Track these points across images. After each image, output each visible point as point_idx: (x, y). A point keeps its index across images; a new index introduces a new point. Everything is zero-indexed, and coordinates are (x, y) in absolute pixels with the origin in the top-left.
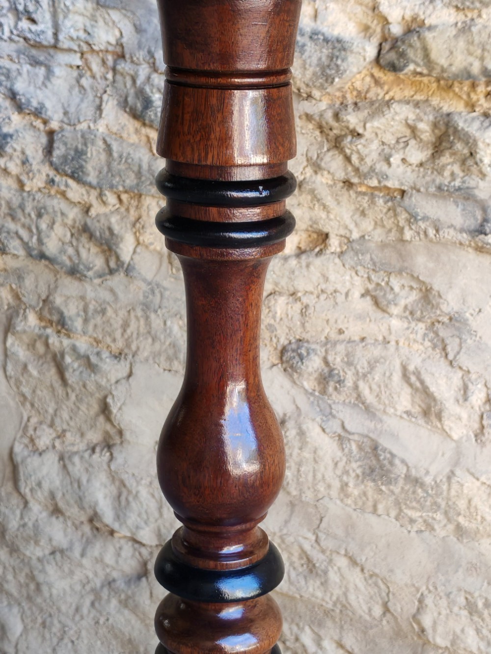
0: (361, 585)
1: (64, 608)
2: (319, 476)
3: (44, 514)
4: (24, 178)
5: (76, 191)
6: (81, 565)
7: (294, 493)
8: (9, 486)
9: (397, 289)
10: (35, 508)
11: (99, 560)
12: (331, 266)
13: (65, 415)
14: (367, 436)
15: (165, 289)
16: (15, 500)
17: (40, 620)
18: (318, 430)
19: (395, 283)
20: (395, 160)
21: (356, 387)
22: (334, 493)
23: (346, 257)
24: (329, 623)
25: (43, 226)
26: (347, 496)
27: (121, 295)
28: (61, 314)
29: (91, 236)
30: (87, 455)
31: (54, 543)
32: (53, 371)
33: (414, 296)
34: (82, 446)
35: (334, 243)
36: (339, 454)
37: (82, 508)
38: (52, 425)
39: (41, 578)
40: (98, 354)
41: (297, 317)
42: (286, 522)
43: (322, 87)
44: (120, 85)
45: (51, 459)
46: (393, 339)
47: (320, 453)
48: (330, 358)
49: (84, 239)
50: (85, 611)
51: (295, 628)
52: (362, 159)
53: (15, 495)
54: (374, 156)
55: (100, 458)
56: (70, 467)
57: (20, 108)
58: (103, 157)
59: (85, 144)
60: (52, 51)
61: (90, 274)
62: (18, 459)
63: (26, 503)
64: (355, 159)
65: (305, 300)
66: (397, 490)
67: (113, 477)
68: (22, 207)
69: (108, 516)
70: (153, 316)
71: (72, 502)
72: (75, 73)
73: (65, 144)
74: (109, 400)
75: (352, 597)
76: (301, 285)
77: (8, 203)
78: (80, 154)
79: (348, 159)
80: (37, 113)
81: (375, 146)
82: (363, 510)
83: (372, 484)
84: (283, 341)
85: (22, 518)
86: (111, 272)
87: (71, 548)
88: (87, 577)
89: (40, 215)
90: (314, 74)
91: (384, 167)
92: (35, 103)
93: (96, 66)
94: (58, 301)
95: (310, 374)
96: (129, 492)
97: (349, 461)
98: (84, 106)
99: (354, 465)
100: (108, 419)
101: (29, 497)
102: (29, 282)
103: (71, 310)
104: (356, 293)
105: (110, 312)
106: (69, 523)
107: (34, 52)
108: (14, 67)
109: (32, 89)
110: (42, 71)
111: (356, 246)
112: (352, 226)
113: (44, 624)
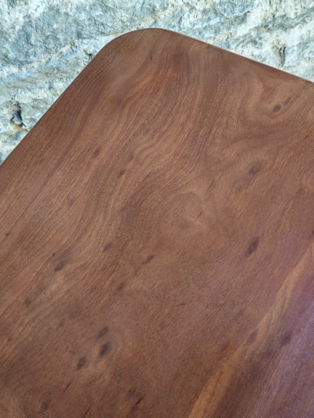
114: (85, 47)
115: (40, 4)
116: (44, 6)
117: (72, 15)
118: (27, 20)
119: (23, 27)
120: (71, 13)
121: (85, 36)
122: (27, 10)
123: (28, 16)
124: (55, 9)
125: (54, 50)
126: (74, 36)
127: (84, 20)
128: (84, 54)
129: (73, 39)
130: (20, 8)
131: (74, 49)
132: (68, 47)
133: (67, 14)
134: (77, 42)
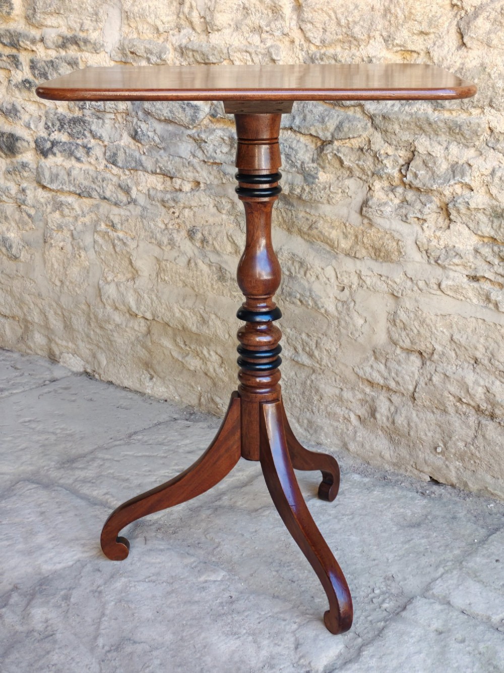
0: (220, 325)
1: (121, 351)
2: (204, 282)
3: (112, 310)
4: (97, 166)
5: (115, 170)
6: (126, 331)
7: (197, 291)
8: (99, 299)
9: (224, 203)
10: (108, 307)
11: (133, 328)
12: (202, 195)
13: (117, 266)
14: (217, 264)
15: (148, 209)
16: (101, 305)
17: (113, 358)
18: (201, 262)
19: (224, 201)
20: (218, 151)
21: (213, 244)
22: (209, 289)
23: (207, 191)
24: (212, 344)
25: (104, 185)
26: (214, 289)
27: (133, 213)
28: (112, 222)
29: (122, 188)
30: (125, 283)
31: (116, 322)
32: (112, 247)
33: (229, 206)
34: (124, 279)
35: (202, 185)
36: (210, 272)
37: (124, 305)
38: (113, 272)
39: (112, 338)
40: (127, 238)
41: (192, 217)
42: (194, 303)
43: (192, 125)
44: (128, 126)
45: (113, 286)
46: (223, 223)
47: (203, 272)
48: (204, 233)
49: (119, 189)
50: (129, 351)
51: (201, 348)
52: (207, 152)
53: (101, 303)
54: (211, 150)
55: (130, 284)
56: (120, 289)
57: (94, 137)
58: (123, 155)
59: (117, 150)
60: (104, 113)
61: (122, 204)
62: (101, 286)
63: (104, 305)
64: (205, 151)
65: (194, 210)
66: (228, 284)
67: (135, 291)
68: (97, 178)
69: (134, 309)
70: (144, 221)
71: (121, 304)
72: (113, 122)
73: (110, 151)
74: (131, 258)
75: (218, 331)
76: (193, 204)
77: (92, 177)
78: (115, 154)
79: (203, 151)
80: (100, 138)
81: (211, 146)
82: (219, 295)
83: (220, 283)
84: (188, 227)
85: (103, 312)
86: (129, 203)
87: (121, 324)
88: (129, 337)
89: (103, 181)
90: (189, 119)
91: (215, 155)
92: (98, 135)
93: (120, 119)
94: (111, 217)
95: (198, 240)
96: (141, 296)
97: (213, 275)
98: (116, 135)
99: (215, 276)
100: (132, 267)
101: (106, 303)
102: (101, 210)
103: (116, 220)
104: (211, 206)
105: (130, 221)
106: (121, 313)
107: (98, 114)
108: (91, 120)
109: (97, 129)
110: (101, 121)
111: (209, 187)
112: (207, 179)
113: (114, 360)
114: (491, 118)
115: (476, 57)
116: (478, 62)
117: (493, 78)
118: (461, 67)
119: (456, 71)
120: (493, 76)
121: (494, 105)
122: (465, 58)
123: (463, 64)
124: (484, 66)
125: (466, 107)
126: (487, 102)
127: (500, 88)
128: (487, 126)
129: (485, 103)
130: (461, 53)
131: (482, 116)
132: (478, 111)
133: (489, 75)
134: (487, 109)
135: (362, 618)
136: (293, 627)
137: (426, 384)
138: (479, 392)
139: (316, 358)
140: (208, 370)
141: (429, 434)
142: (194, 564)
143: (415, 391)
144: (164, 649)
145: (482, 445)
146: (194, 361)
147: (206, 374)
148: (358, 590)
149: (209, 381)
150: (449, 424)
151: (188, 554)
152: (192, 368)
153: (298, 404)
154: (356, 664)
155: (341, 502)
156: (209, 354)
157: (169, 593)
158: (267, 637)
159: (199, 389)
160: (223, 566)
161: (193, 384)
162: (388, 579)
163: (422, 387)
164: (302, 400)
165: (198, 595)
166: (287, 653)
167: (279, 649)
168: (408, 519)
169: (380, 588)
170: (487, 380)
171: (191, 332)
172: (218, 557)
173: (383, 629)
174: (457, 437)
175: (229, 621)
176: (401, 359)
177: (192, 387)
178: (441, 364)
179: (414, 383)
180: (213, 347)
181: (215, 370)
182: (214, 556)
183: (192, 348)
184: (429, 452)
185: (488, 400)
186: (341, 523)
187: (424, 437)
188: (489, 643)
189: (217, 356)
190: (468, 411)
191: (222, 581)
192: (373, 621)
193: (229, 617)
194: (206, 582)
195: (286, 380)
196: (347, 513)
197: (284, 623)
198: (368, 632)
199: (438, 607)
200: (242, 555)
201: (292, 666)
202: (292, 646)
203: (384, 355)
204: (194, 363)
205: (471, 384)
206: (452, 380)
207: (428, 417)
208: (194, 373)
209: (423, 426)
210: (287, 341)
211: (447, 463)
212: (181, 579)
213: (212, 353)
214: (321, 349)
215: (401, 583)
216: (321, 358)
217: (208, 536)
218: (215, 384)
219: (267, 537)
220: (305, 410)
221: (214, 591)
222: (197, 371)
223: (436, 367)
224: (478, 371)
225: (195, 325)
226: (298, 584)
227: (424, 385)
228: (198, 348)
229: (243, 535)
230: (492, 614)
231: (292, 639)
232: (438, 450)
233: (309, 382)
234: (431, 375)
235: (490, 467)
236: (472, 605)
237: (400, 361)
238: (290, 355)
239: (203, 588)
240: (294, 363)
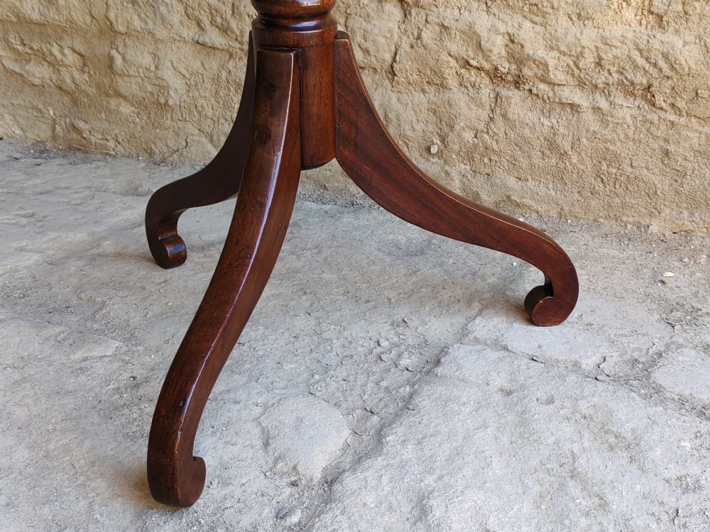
135: (371, 385)
136: (254, 413)
137: (412, 47)
138: (497, 46)
139: (233, 32)
140: (63, 81)
141: (418, 127)
142: (62, 336)
143: (394, 60)
144: (12, 476)
145: (503, 129)
146: (39, 69)
147: (60, 88)
148: (353, 345)
149: (66, 99)
150: (450, 105)
151: (49, 323)
152: (37, 82)
153: (210, 113)
154: (380, 458)
155: (296, 235)
156: (63, 54)
157: (17, 383)
158: (210, 432)
159: (51, 113)
160: (114, 334)
161: (40, 106)
162: (398, 326)
163: (405, 51)
164: (216, 104)
165: (73, 380)
166: (250, 456)
167: (236, 449)
168: (403, 247)
169: (388, 339)
170: (510, 23)
171: (30, 22)
172: (103, 322)
173: (411, 396)
174: (462, 124)
175: (135, 415)
176: (370, 11)
177: (41, 111)
178: (435, 9)
179: (393, 49)
180: (67, 42)
181: (73, 79)
182: (96, 322)
183: (35, 48)
184: (418, 157)
185: (511, 57)
186: (303, 259)
187: (409, 133)
188: (595, 399)
189: (76, 55)
190: (478, 80)
191: (114, 355)
192: (390, 388)
193: (135, 409)
194: (85, 359)
195: (188, 76)
196: (309, 246)
197: (236, 407)
198: (386, 406)
199: (493, 355)
200: (146, 316)
201: (262, 476)
202: (259, 443)
203: (343, 10)
204: (38, 72)
205: (484, 34)
206: (453, 32)
207: (416, 101)
208: (41, 89)
209: (408, 115)
210: (186, 12)
211: (447, 168)
212: (40, 360)
213: (67, 51)
214: (240, 15)
215: (420, 328)
216: (241, 32)
217: (83, 296)
218: (75, 102)
219: (186, 287)
220: (222, 120)
221: (102, 371)
222: (46, 86)
223: (427, 15)
224: (495, 11)
225: (37, 10)
226: (250, 348)
227: (408, 49)
228: (44, 46)
229: (144, 288)
230: (580, 358)
231: (257, 431)
232: (432, 150)
233: (224, 74)
234: (420, 30)
235: (514, 163)
236: (544, 348)
237: (368, 15)
238: (191, 35)
239: (81, 369)
240: (198, 46)
